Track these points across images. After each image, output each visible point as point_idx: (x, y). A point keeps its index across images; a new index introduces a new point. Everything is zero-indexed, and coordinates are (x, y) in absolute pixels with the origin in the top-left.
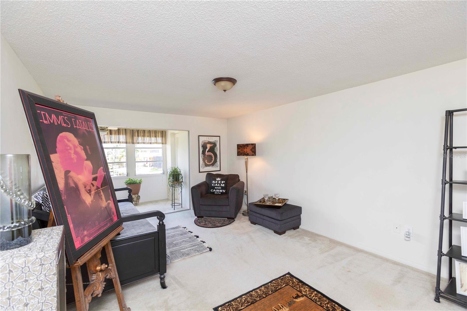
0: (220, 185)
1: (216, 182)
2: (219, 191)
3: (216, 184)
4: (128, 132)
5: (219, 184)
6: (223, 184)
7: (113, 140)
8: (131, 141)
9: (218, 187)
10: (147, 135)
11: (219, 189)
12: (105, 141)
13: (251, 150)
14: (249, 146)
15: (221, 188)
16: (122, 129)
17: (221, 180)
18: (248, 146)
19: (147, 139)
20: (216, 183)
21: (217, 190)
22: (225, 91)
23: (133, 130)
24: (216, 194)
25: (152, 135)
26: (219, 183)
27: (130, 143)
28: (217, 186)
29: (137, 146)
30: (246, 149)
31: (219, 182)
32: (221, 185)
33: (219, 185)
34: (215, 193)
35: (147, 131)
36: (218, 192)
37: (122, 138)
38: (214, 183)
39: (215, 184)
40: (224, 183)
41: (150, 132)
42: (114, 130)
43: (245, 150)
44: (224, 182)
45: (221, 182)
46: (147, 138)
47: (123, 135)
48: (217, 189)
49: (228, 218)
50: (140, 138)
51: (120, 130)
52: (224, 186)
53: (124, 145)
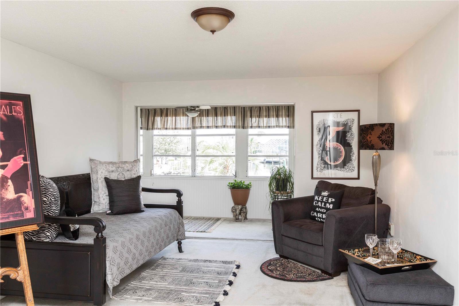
0: (325, 205)
1: (320, 197)
2: (322, 216)
3: (320, 203)
4: (237, 110)
5: (323, 203)
6: (330, 204)
7: (220, 124)
8: (241, 125)
9: (321, 208)
10: (264, 114)
11: (323, 213)
12: (209, 125)
13: (379, 137)
14: (376, 128)
15: (325, 211)
16: (230, 107)
17: (329, 196)
18: (373, 130)
19: (264, 121)
20: (320, 200)
21: (319, 214)
22: (213, 32)
23: (244, 108)
24: (318, 221)
25: (271, 113)
26: (324, 200)
27: (239, 128)
28: (320, 205)
29: (251, 131)
30: (369, 136)
31: (325, 198)
32: (328, 204)
33: (323, 206)
34: (317, 218)
35: (264, 108)
36: (320, 218)
37: (230, 120)
38: (316, 200)
39: (318, 201)
40: (332, 203)
41: (268, 108)
42: (205, 110)
43: (368, 138)
44: (333, 200)
45: (328, 200)
46: (265, 119)
47: (231, 116)
48: (319, 212)
49: (323, 271)
50: (254, 119)
51: (227, 109)
52: (331, 208)
53: (233, 131)
